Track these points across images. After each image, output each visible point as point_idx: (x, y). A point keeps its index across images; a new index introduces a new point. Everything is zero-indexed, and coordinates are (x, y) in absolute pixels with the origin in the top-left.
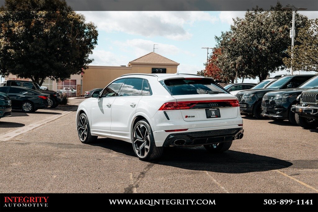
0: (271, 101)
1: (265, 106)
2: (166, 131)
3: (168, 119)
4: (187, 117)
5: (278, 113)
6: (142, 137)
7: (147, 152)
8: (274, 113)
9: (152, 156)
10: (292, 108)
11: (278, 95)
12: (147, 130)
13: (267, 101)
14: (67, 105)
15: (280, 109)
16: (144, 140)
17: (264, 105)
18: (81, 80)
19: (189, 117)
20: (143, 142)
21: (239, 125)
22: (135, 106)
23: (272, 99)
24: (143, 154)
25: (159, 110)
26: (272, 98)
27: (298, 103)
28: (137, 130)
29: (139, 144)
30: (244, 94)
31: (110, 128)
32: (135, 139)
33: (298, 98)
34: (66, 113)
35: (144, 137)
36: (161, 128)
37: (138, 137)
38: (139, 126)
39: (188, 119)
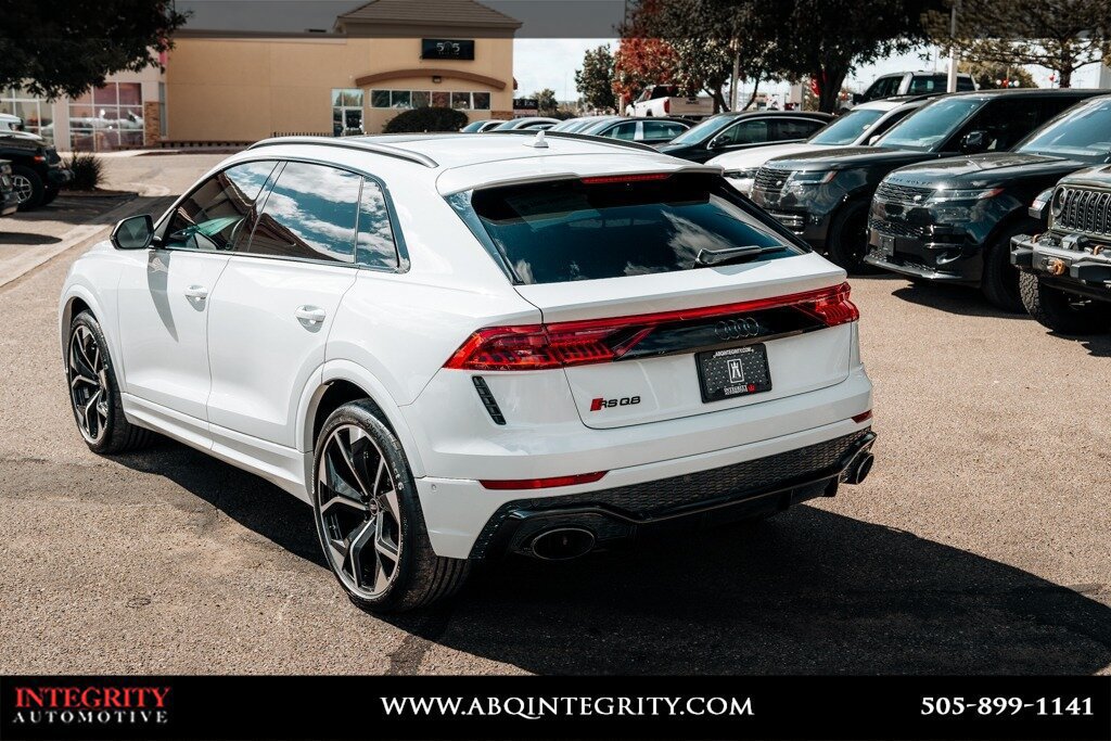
0: (910, 208)
1: (884, 230)
2: (489, 485)
3: (500, 420)
4: (599, 408)
5: (945, 261)
6: (359, 490)
7: (388, 574)
8: (927, 260)
9: (413, 596)
10: (1015, 253)
11: (941, 187)
12: (383, 461)
13: (894, 208)
14: (98, 189)
15: (953, 246)
16: (373, 507)
17: (880, 227)
18: (161, 84)
19: (613, 403)
20: (368, 514)
21: (858, 419)
22: (319, 322)
23: (918, 202)
24: (367, 580)
25: (447, 365)
26: (918, 197)
27: (1038, 226)
28: (333, 450)
29: (347, 520)
30: (794, 173)
31: (206, 413)
32: (327, 492)
33: (1038, 205)
34: (80, 235)
35: (370, 490)
36: (461, 464)
37: (342, 486)
38: (345, 435)
39: (604, 416)
